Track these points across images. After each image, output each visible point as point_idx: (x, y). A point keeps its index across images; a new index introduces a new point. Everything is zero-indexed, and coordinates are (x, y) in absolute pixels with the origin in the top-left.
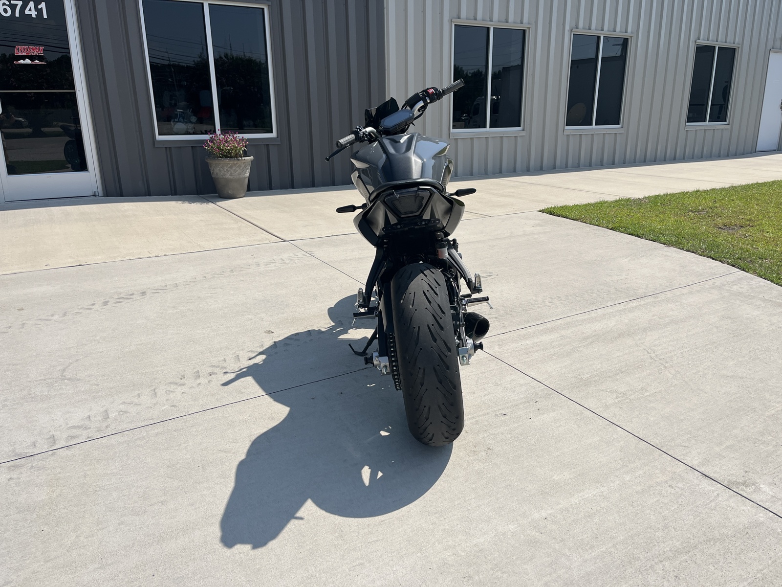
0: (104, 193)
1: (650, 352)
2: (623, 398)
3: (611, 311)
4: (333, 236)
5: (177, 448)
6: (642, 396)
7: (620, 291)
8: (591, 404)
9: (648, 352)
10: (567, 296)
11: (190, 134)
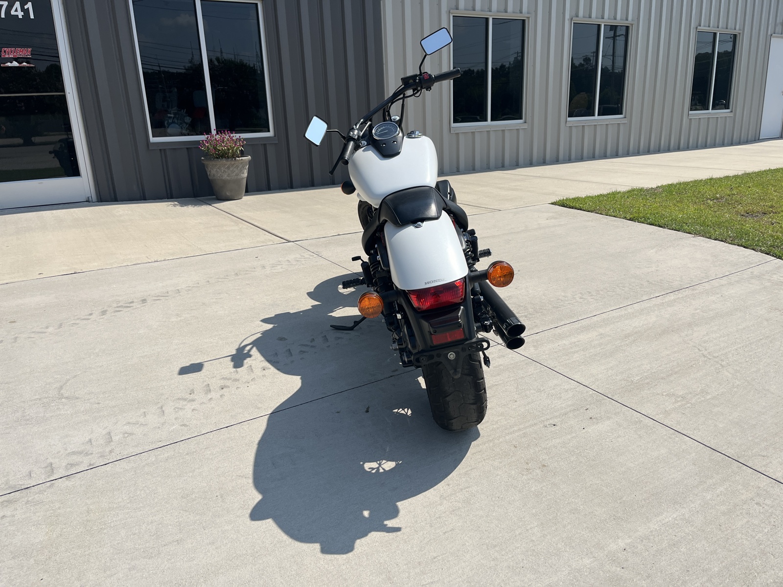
0: (97, 198)
1: (701, 349)
2: (683, 403)
3: (648, 305)
4: (339, 235)
5: (191, 474)
6: (703, 399)
7: (653, 284)
8: (648, 409)
9: (699, 349)
10: (598, 291)
11: (185, 135)
